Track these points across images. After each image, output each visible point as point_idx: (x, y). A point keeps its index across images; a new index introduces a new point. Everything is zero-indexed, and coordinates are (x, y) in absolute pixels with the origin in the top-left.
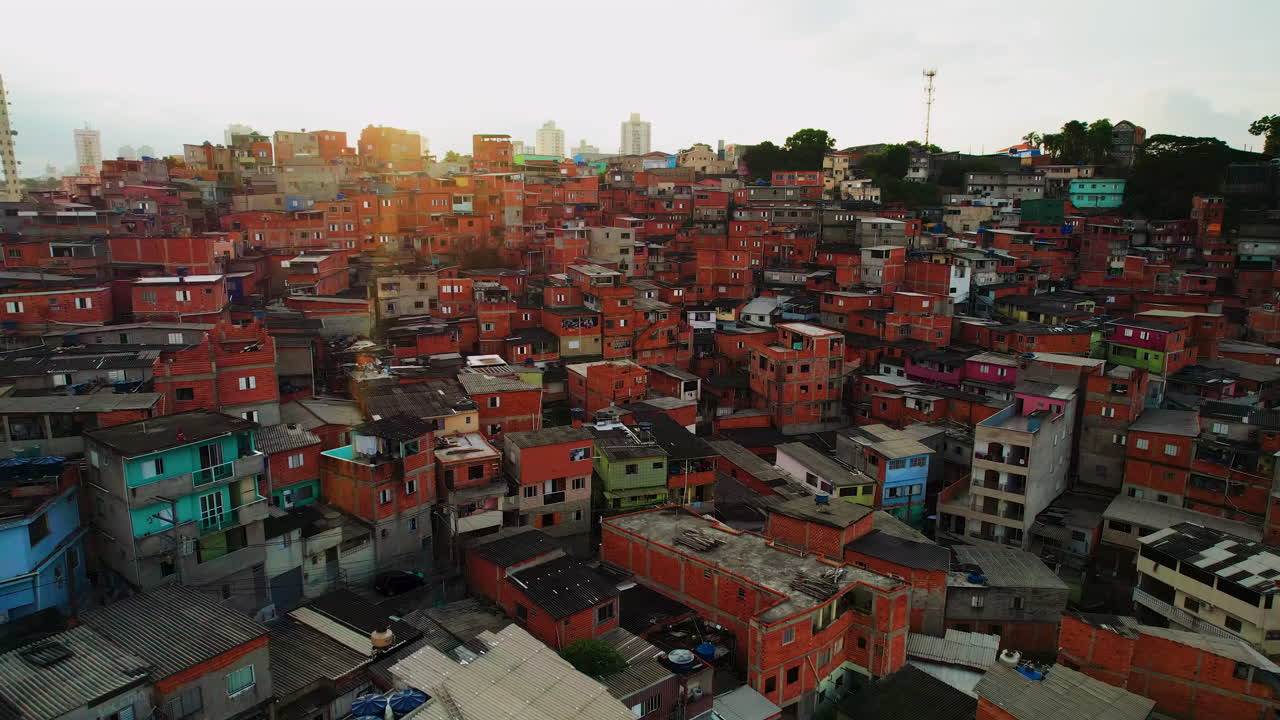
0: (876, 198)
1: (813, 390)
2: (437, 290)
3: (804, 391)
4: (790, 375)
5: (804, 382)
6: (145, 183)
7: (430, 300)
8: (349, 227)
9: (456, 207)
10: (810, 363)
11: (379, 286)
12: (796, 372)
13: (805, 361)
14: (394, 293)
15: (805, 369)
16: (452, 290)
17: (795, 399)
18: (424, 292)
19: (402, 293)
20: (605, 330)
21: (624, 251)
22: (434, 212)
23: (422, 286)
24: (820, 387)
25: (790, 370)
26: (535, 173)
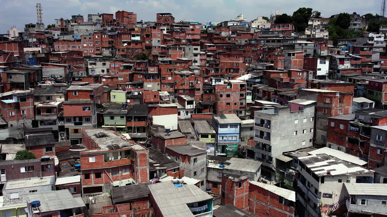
0: (327, 36)
1: (232, 105)
2: (109, 66)
3: (228, 105)
4: (221, 98)
5: (228, 101)
6: (36, 32)
7: (107, 70)
8: (91, 45)
9: (133, 38)
10: (230, 94)
11: (89, 64)
12: (224, 97)
13: (228, 93)
14: (94, 66)
15: (228, 96)
16: (115, 66)
17: (224, 108)
18: (105, 66)
19: (97, 66)
20: (162, 80)
21: (196, 55)
22: (124, 40)
23: (104, 64)
24: (235, 104)
25: (221, 96)
26: (179, 28)
